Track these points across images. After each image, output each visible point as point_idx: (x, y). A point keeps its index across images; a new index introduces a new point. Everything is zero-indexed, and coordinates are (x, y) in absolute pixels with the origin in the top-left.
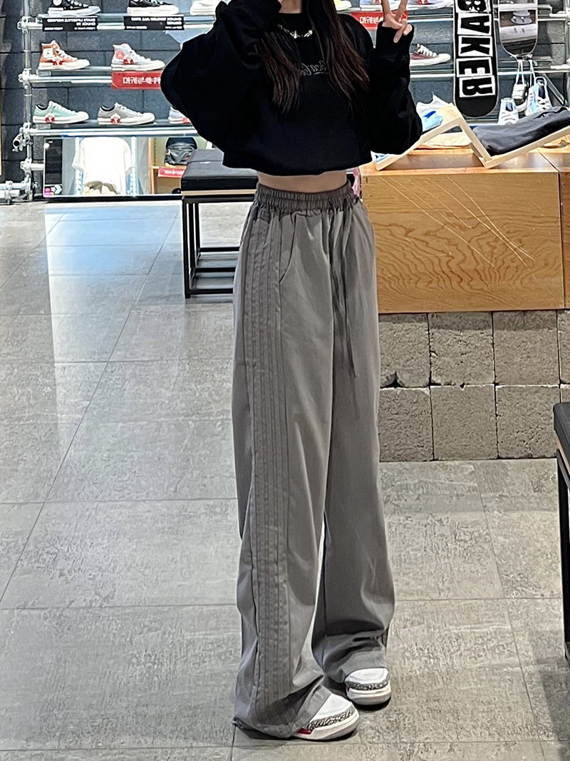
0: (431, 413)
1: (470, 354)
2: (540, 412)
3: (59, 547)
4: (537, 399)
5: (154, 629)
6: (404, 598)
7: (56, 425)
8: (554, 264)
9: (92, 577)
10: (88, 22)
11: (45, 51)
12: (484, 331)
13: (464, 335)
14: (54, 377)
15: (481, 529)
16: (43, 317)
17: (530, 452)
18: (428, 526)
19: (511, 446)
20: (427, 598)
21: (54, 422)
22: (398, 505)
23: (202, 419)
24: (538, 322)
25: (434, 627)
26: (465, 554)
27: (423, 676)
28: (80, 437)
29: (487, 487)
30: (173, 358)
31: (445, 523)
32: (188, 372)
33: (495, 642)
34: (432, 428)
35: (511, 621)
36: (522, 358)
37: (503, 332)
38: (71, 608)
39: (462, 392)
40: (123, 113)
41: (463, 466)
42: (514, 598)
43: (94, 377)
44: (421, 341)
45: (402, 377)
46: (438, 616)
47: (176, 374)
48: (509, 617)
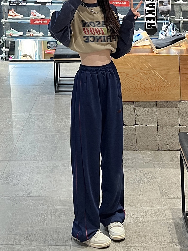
0: (136, 134)
1: (149, 115)
2: (173, 135)
3: (14, 176)
4: (172, 131)
5: (45, 205)
6: (128, 197)
7: (13, 134)
8: (177, 86)
9: (24, 186)
10: (23, 3)
11: (10, 12)
12: (154, 108)
13: (147, 109)
14: (12, 118)
15: (153, 174)
16: (9, 98)
17: (169, 148)
18: (136, 173)
19: (163, 146)
20: (135, 197)
21: (12, 134)
22: (125, 165)
23: (61, 134)
24: (172, 105)
25: (138, 207)
26: (148, 183)
27: (134, 224)
28: (20, 139)
29: (155, 160)
30: (51, 113)
31: (141, 171)
32: (56, 118)
33: (158, 213)
34: (136, 139)
35: (163, 206)
36: (166, 117)
37: (160, 108)
38: (17, 197)
39: (146, 128)
40: (34, 32)
41: (147, 152)
42: (165, 198)
43: (25, 119)
44: (132, 111)
45: (126, 122)
46: (139, 203)
47: (52, 119)
48: (163, 204)
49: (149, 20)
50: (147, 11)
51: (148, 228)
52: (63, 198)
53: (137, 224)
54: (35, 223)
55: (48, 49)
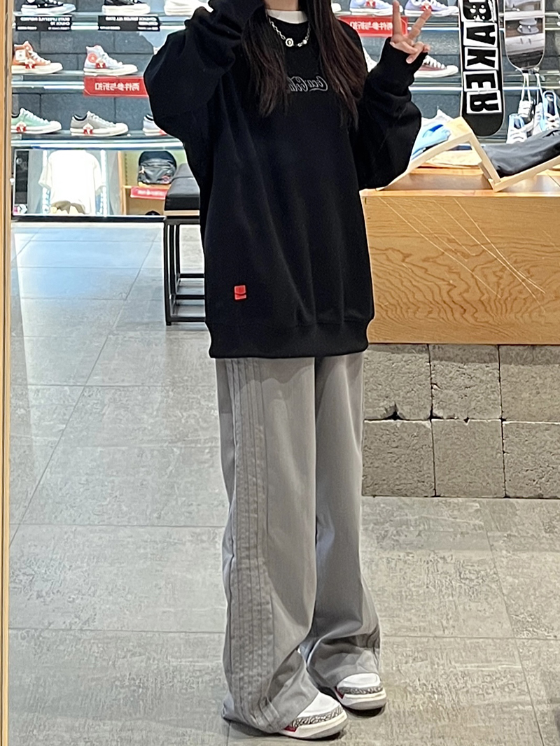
0: (433, 447)
1: (475, 388)
2: (551, 450)
3: (36, 569)
4: (548, 437)
5: (138, 654)
6: (406, 634)
7: (30, 447)
9: (71, 599)
10: (62, 22)
12: (490, 365)
13: (468, 368)
14: (27, 399)
15: (487, 568)
17: (541, 492)
18: (431, 563)
19: (519, 485)
20: (431, 635)
21: (29, 444)
22: (397, 541)
23: (189, 446)
24: (547, 358)
25: (438, 663)
26: (470, 593)
27: (427, 712)
28: (56, 460)
29: (493, 526)
30: (155, 384)
31: (449, 560)
32: (172, 399)
33: (505, 680)
34: (434, 463)
35: (521, 661)
36: (530, 394)
37: (510, 367)
38: (50, 630)
39: (466, 427)
40: (96, 123)
41: (467, 504)
42: (525, 639)
43: (70, 401)
44: (422, 372)
45: (402, 409)
46: (442, 653)
47: (159, 400)
48: (520, 656)
49: (475, 85)
50: (469, 54)
51: (471, 726)
52: (197, 636)
53: (435, 711)
54: (107, 708)
55: (140, 183)
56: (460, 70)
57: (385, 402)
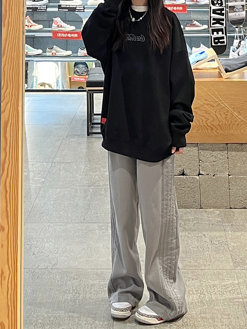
0: (200, 187)
1: (217, 162)
3: (32, 242)
5: (76, 279)
7: (30, 189)
9: (47, 255)
12: (224, 152)
13: (215, 153)
14: (29, 168)
15: (223, 239)
17: (245, 206)
18: (199, 237)
19: (236, 203)
20: (199, 269)
22: (185, 228)
23: (96, 188)
25: (203, 281)
26: (216, 250)
27: (198, 302)
28: (41, 194)
30: (82, 161)
31: (207, 236)
32: (89, 167)
33: (231, 288)
34: (200, 194)
35: (238, 279)
36: (241, 164)
37: (232, 153)
38: (39, 269)
39: (214, 178)
40: (57, 50)
41: (214, 211)
43: (46, 169)
44: (195, 155)
45: (186, 171)
46: (204, 276)
47: (83, 168)
48: (237, 277)
49: (215, 33)
50: (213, 20)
51: (217, 308)
52: (101, 271)
53: (202, 302)
54: (63, 303)
55: (75, 75)
56: (209, 27)
57: (179, 168)
